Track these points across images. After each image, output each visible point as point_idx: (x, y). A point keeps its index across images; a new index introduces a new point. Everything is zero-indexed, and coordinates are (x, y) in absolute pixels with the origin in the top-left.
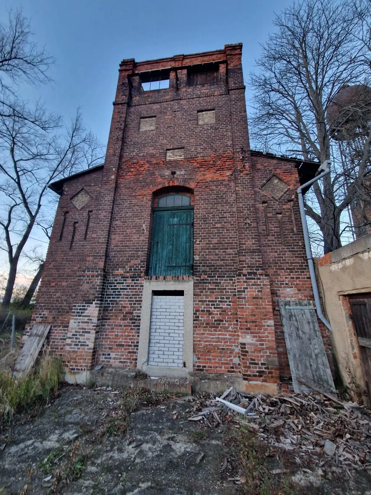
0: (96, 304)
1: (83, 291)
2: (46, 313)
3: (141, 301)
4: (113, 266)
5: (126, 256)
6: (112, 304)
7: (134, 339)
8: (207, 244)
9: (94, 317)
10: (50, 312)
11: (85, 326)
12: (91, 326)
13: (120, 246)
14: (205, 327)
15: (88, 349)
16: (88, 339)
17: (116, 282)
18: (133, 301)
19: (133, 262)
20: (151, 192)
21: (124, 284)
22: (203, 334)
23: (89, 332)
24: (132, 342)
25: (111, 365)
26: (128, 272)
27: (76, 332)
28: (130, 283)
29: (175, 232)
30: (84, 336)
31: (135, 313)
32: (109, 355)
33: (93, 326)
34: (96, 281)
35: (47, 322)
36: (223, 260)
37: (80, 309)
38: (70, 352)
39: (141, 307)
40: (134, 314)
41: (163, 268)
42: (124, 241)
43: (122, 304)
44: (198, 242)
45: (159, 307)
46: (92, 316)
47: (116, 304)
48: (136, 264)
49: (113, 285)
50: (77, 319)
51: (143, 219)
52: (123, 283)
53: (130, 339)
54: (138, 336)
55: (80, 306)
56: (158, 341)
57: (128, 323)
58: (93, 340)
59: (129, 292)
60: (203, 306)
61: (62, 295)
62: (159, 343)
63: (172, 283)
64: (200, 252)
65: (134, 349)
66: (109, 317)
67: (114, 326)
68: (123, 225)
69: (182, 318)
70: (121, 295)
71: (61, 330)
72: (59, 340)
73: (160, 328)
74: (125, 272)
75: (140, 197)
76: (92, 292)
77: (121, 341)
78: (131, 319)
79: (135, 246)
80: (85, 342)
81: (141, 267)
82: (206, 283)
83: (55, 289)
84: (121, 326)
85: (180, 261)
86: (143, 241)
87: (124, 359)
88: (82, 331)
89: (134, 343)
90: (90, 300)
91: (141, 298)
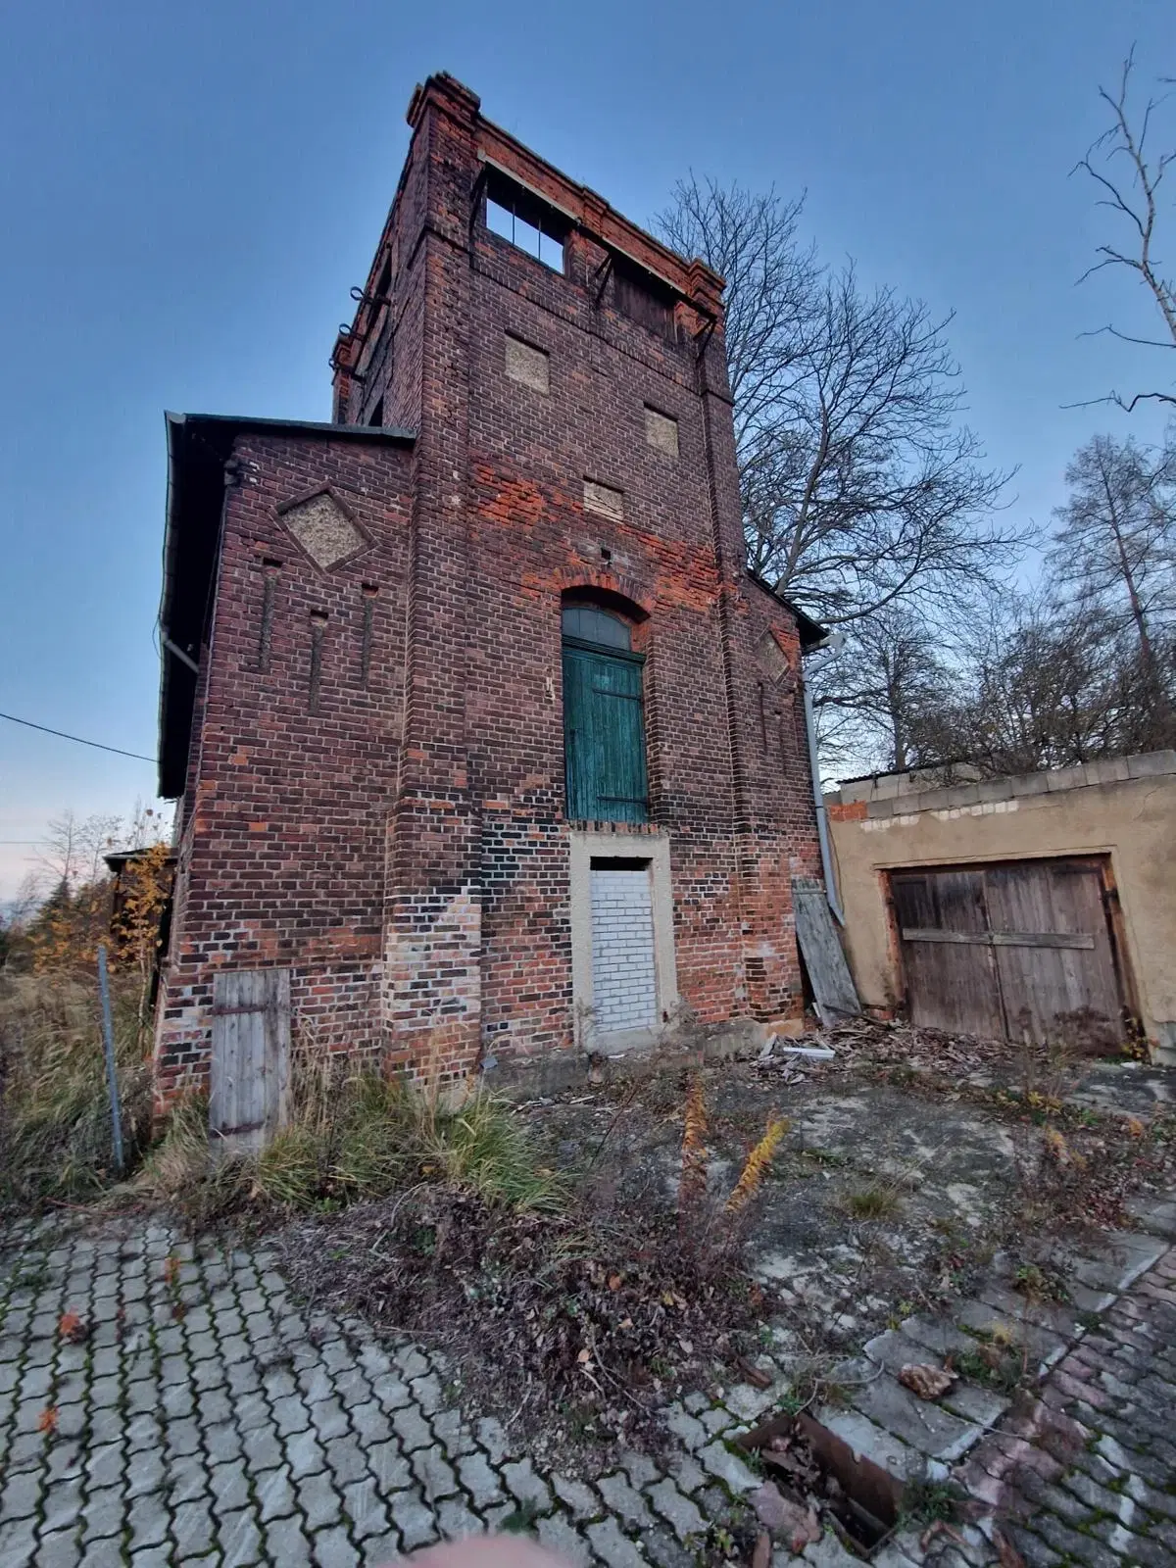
0: (471, 892)
1: (425, 856)
2: (247, 929)
3: (568, 883)
4: (478, 785)
5: (511, 761)
6: (496, 892)
7: (562, 978)
8: (682, 755)
9: (471, 928)
10: (265, 925)
11: (445, 955)
12: (465, 954)
13: (491, 728)
14: (694, 935)
15: (465, 1018)
16: (462, 991)
17: (499, 832)
18: (548, 883)
19: (532, 779)
20: (557, 589)
21: (523, 839)
22: (691, 949)
23: (463, 973)
24: (557, 987)
25: (513, 1051)
26: (522, 806)
27: (421, 975)
28: (537, 836)
29: (608, 713)
30: (449, 983)
31: (558, 913)
32: (504, 1026)
33: (472, 954)
34: (463, 825)
35: (257, 960)
36: (709, 795)
37: (424, 909)
38: (411, 1034)
39: (568, 898)
40: (555, 917)
41: (591, 802)
42: (501, 715)
43: (522, 892)
44: (666, 749)
45: (603, 897)
46: (465, 928)
47: (508, 892)
48: (540, 786)
49: (493, 839)
50: (419, 939)
51: (546, 661)
52: (518, 836)
53: (552, 979)
54: (570, 969)
55: (423, 900)
56: (607, 976)
57: (542, 939)
58: (476, 989)
59: (536, 860)
60: (686, 893)
61: (305, 867)
62: (610, 980)
63: (630, 839)
64: (672, 773)
65: (563, 1002)
66: (492, 929)
67: (508, 952)
68: (493, 664)
69: (648, 919)
70: (516, 867)
71: (330, 980)
72: (327, 1014)
73: (608, 947)
74: (514, 806)
75: (531, 593)
76: (456, 856)
77: (530, 985)
78: (548, 931)
79: (531, 734)
80: (454, 1001)
81: (554, 794)
82: (688, 843)
83: (270, 847)
84: (526, 948)
85: (624, 789)
86: (552, 723)
87: (544, 1029)
88: (439, 971)
89: (561, 987)
90: (451, 882)
91: (566, 875)
